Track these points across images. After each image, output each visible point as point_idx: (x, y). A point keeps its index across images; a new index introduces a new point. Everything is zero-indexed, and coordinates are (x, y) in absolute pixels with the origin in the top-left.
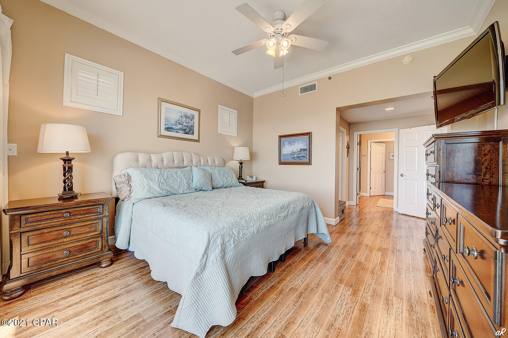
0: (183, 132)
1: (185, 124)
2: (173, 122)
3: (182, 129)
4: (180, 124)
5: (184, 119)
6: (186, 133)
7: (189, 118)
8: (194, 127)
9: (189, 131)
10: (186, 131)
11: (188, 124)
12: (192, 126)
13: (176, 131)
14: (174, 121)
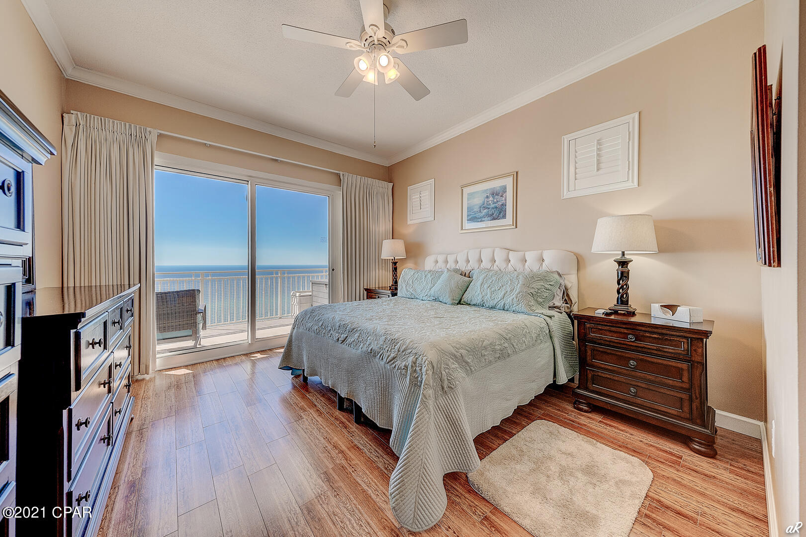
0: (489, 218)
1: (493, 206)
2: (476, 209)
3: (488, 215)
4: (485, 208)
5: (491, 199)
6: (494, 219)
7: (497, 195)
8: (506, 205)
9: (498, 214)
10: (494, 215)
11: (497, 204)
12: (504, 205)
13: (480, 220)
14: (478, 207)
